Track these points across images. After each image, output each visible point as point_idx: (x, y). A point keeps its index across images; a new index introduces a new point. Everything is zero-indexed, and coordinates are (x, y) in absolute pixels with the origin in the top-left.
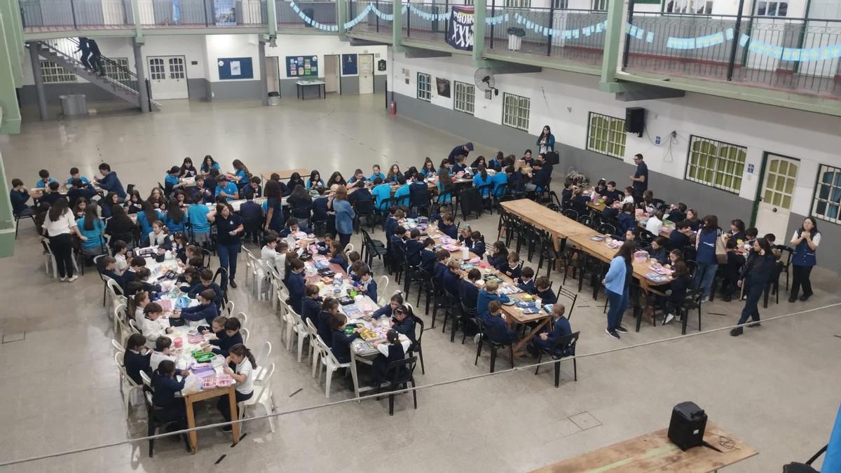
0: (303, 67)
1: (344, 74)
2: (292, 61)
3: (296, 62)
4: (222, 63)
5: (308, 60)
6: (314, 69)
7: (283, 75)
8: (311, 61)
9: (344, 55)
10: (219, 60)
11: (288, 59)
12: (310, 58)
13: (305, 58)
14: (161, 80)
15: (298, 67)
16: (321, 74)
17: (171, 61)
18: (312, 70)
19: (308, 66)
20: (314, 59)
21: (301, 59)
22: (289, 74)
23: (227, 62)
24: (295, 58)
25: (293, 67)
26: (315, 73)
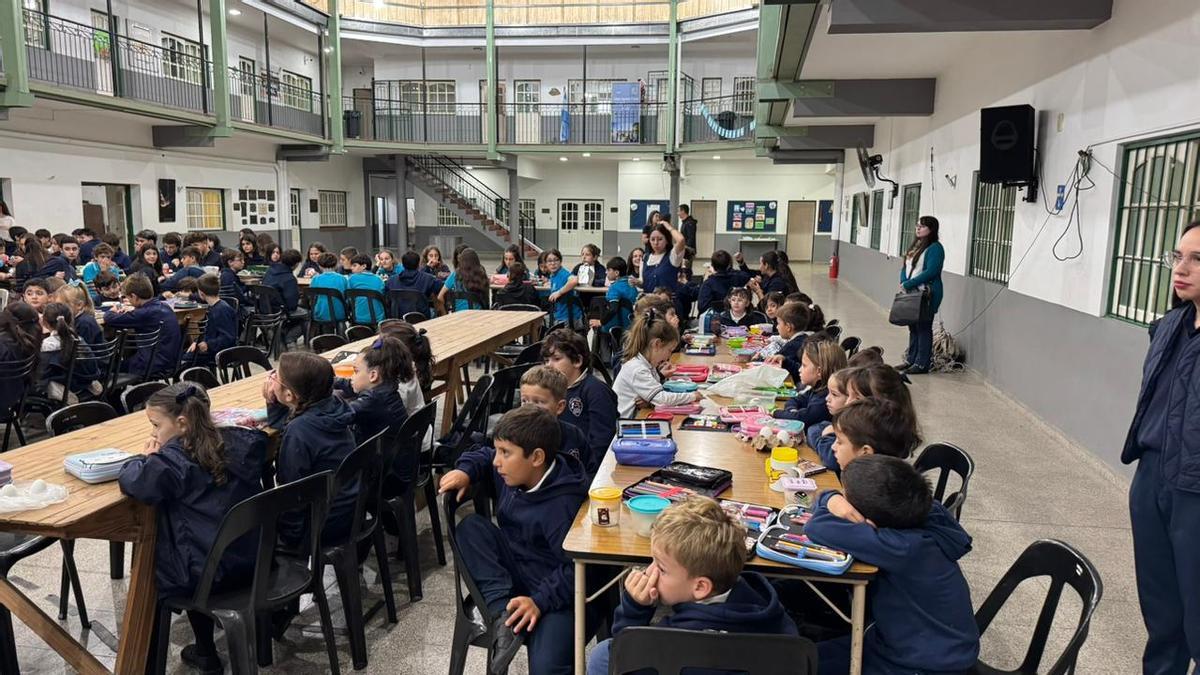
0: (754, 217)
1: (819, 231)
2: (737, 208)
3: (743, 209)
4: (635, 207)
5: (762, 208)
6: (770, 221)
7: (721, 226)
8: (767, 208)
9: (821, 202)
10: (632, 202)
11: (731, 204)
12: (766, 204)
13: (758, 203)
14: (572, 230)
15: (745, 216)
16: (781, 229)
17: (587, 207)
18: (767, 223)
19: (760, 216)
20: (772, 206)
21: (750, 207)
22: (730, 227)
23: (642, 205)
24: (742, 204)
25: (737, 217)
26: (772, 227)
